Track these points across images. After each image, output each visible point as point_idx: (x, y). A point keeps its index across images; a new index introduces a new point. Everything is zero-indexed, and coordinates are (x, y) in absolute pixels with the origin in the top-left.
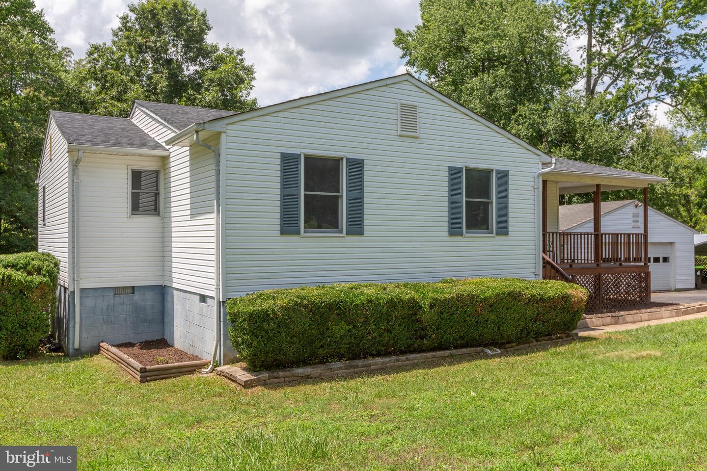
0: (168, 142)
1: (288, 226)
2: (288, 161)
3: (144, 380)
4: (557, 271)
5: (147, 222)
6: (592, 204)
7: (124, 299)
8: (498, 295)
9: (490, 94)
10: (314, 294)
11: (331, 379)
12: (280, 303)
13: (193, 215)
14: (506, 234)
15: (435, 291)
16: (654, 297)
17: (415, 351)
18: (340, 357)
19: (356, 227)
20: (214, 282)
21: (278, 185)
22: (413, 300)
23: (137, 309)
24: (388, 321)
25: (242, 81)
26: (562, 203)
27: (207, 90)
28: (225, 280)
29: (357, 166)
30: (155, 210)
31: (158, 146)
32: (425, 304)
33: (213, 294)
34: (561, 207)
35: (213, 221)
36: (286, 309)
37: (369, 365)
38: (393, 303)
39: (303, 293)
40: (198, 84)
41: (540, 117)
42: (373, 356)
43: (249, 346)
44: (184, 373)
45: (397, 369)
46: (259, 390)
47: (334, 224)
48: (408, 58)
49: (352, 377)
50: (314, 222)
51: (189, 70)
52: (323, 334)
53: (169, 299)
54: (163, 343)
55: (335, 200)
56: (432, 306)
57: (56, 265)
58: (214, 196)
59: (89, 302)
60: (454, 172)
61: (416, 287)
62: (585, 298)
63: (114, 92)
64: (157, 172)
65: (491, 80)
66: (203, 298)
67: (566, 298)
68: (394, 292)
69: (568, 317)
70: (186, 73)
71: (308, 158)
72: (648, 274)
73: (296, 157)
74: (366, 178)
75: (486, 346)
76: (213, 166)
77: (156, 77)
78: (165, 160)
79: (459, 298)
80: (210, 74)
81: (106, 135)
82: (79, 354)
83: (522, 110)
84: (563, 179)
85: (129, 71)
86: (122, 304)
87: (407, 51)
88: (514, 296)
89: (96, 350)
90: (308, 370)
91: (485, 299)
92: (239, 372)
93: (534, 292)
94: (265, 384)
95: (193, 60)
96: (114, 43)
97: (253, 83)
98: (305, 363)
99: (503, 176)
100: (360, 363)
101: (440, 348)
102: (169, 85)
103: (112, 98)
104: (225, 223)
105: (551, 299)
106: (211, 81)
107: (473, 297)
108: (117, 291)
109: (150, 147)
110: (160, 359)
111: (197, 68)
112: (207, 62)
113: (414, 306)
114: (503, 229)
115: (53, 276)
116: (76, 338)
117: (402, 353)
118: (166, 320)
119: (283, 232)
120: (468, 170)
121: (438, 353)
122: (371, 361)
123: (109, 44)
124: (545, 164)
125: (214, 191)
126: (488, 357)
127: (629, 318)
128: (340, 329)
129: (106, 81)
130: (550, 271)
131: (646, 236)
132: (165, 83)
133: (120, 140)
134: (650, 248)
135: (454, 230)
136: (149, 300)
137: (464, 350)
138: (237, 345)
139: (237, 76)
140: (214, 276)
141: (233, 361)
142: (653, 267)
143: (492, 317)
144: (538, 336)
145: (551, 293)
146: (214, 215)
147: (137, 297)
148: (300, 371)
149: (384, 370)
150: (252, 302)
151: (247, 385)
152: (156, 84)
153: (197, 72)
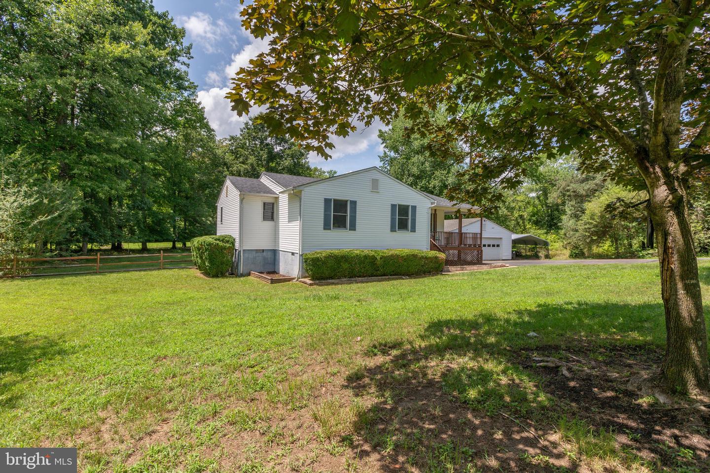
0: (280, 193)
1: (326, 227)
2: (327, 201)
3: (272, 283)
4: (438, 248)
5: (269, 224)
6: (458, 220)
7: (259, 254)
8: (407, 255)
9: (422, 165)
10: (336, 252)
11: (341, 284)
12: (323, 255)
13: (289, 221)
14: (415, 231)
15: (383, 253)
16: (483, 262)
17: (375, 276)
18: (345, 277)
19: (353, 227)
20: (298, 247)
21: (323, 211)
22: (373, 256)
23: (265, 259)
24: (364, 263)
25: (303, 155)
26: (445, 219)
27: (286, 159)
28: (302, 246)
29: (354, 203)
30: (272, 219)
31: (275, 193)
32: (378, 258)
33: (298, 252)
34: (445, 221)
35: (298, 224)
36: (325, 257)
37: (356, 280)
38: (366, 257)
39: (332, 252)
40: (282, 156)
41: (445, 177)
42: (358, 277)
43: (312, 270)
44: (286, 281)
45: (367, 282)
46: (315, 286)
47: (345, 227)
48: (384, 144)
49: (350, 283)
50: (336, 225)
51: (278, 149)
52: (339, 267)
53: (278, 255)
54: (274, 272)
55: (345, 217)
56: (381, 258)
57: (234, 240)
58: (298, 214)
59: (246, 255)
60: (393, 206)
61: (376, 252)
62: (444, 258)
63: (241, 160)
64: (273, 204)
65: (422, 159)
66: (293, 254)
67: (436, 258)
68: (366, 252)
69: (437, 265)
70: (276, 150)
71: (335, 200)
72: (482, 251)
73: (330, 200)
74: (357, 208)
75: (403, 275)
76: (299, 203)
77: (262, 152)
78: (277, 198)
79: (392, 255)
80: (288, 152)
81: (253, 188)
82: (242, 275)
83: (437, 173)
84: (444, 209)
85: (248, 149)
86: (259, 256)
87: (384, 141)
88: (415, 256)
89: (249, 274)
90: (333, 281)
91: (402, 257)
92: (308, 281)
93: (423, 255)
94: (317, 285)
95: (279, 144)
96: (241, 135)
97: (308, 156)
98: (332, 278)
99: (414, 208)
100: (353, 279)
101: (384, 275)
102: (268, 157)
103: (240, 163)
104: (303, 225)
105: (430, 258)
106: (288, 155)
107: (398, 256)
108: (257, 251)
109: (271, 193)
110: (276, 277)
111: (281, 148)
112: (286, 146)
113: (374, 258)
114: (413, 230)
115: (233, 244)
116: (241, 269)
117: (369, 277)
118: (276, 263)
119: (325, 229)
120: (399, 205)
121: (384, 277)
122: (357, 278)
123: (239, 135)
124: (432, 203)
125: (299, 212)
126: (403, 279)
127: (468, 269)
128: (345, 266)
129: (238, 154)
130: (433, 247)
131: (481, 234)
132: (266, 156)
133: (259, 190)
134: (483, 240)
135: (393, 229)
136: (269, 255)
137: (394, 277)
138: (307, 270)
139: (301, 152)
140: (298, 245)
141: (305, 277)
142: (483, 248)
143: (405, 264)
144: (424, 273)
145: (430, 256)
146: (299, 222)
147: (265, 254)
148: (330, 281)
149: (362, 282)
150: (313, 254)
151: (311, 285)
152: (262, 156)
153: (281, 150)
